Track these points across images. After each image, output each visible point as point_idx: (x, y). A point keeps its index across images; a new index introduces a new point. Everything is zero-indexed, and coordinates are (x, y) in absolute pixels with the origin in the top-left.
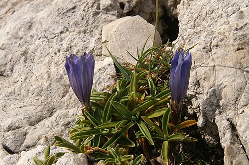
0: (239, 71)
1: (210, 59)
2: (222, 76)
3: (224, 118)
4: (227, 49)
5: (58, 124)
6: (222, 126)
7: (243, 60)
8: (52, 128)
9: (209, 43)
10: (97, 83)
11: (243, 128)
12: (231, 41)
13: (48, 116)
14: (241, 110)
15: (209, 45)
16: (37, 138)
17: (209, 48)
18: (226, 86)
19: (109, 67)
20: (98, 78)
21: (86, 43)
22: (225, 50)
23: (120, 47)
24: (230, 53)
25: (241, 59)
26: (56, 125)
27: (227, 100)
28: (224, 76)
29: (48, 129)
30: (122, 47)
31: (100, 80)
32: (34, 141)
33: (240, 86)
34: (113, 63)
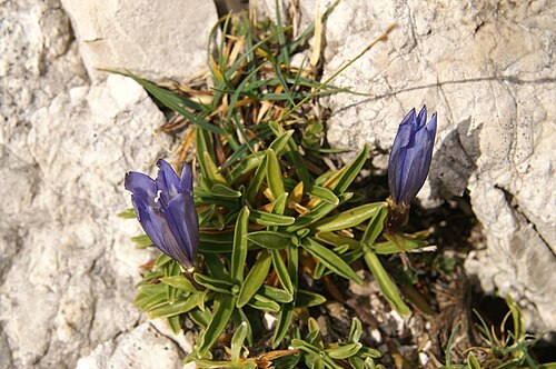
0: (495, 83)
1: (422, 66)
2: (465, 103)
3: (488, 185)
4: (454, 34)
5: (70, 276)
6: (491, 205)
7: (495, 53)
8: (61, 293)
9: (410, 30)
10: (128, 155)
11: (538, 200)
12: (458, 15)
13: (14, 251)
14: (525, 166)
15: (411, 35)
16: (44, 333)
17: (413, 41)
18: (482, 125)
19: (140, 106)
20: (121, 139)
21: (15, 35)
22: (449, 39)
23: (143, 45)
24: (462, 44)
25: (490, 52)
26: (69, 280)
27: (493, 154)
28: (470, 103)
29: (52, 298)
30: (145, 43)
31: (130, 143)
32: (43, 343)
33: (508, 117)
34: (146, 94)
